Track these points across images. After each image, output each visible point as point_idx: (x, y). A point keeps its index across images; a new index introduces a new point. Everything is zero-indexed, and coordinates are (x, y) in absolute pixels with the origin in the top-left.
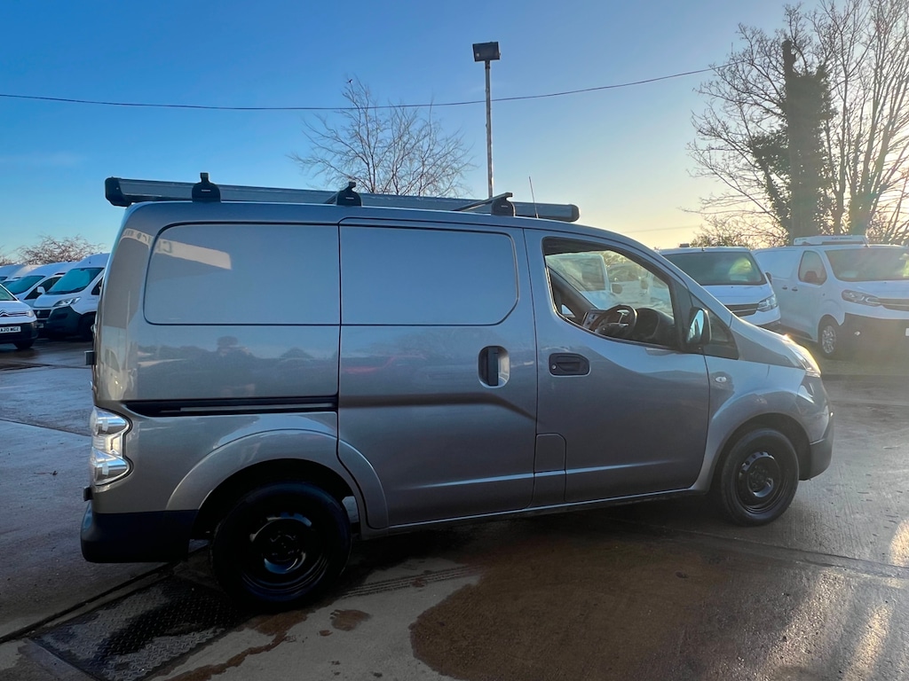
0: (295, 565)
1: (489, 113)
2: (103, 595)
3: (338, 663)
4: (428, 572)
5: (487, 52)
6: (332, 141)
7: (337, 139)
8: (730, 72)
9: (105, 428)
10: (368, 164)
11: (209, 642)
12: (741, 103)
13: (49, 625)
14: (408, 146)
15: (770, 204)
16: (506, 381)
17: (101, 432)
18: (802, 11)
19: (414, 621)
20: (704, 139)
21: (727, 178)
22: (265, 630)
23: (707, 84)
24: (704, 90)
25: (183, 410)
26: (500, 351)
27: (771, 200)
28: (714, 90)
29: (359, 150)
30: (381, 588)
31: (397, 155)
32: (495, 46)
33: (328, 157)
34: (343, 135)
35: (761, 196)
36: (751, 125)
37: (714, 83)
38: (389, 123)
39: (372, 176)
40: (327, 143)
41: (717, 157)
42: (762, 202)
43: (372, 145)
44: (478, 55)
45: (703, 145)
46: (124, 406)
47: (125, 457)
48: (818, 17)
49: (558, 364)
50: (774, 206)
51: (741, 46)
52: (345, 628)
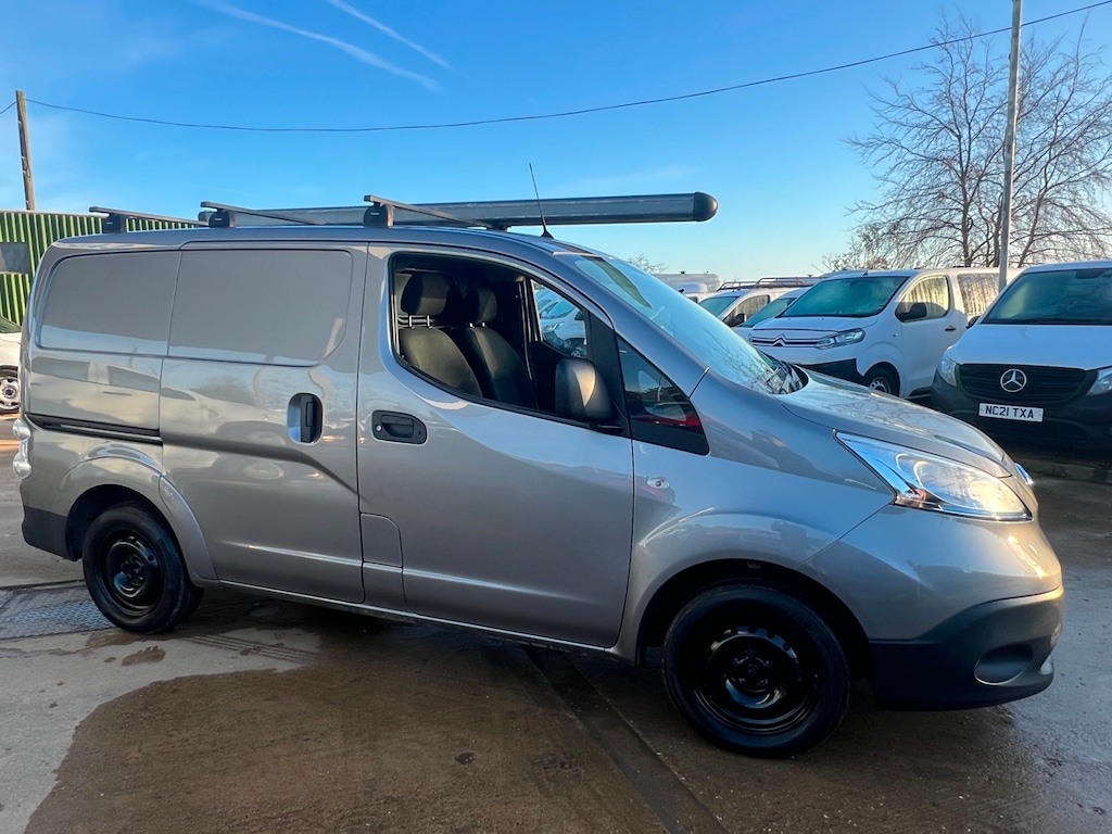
4: (278, 645)
6: (904, 112)
7: (911, 106)
10: (959, 137)
25: (63, 427)
26: (314, 401)
29: (945, 118)
33: (899, 134)
39: (965, 155)
40: (897, 115)
43: (973, 107)
46: (27, 417)
49: (386, 426)
52: (128, 661)
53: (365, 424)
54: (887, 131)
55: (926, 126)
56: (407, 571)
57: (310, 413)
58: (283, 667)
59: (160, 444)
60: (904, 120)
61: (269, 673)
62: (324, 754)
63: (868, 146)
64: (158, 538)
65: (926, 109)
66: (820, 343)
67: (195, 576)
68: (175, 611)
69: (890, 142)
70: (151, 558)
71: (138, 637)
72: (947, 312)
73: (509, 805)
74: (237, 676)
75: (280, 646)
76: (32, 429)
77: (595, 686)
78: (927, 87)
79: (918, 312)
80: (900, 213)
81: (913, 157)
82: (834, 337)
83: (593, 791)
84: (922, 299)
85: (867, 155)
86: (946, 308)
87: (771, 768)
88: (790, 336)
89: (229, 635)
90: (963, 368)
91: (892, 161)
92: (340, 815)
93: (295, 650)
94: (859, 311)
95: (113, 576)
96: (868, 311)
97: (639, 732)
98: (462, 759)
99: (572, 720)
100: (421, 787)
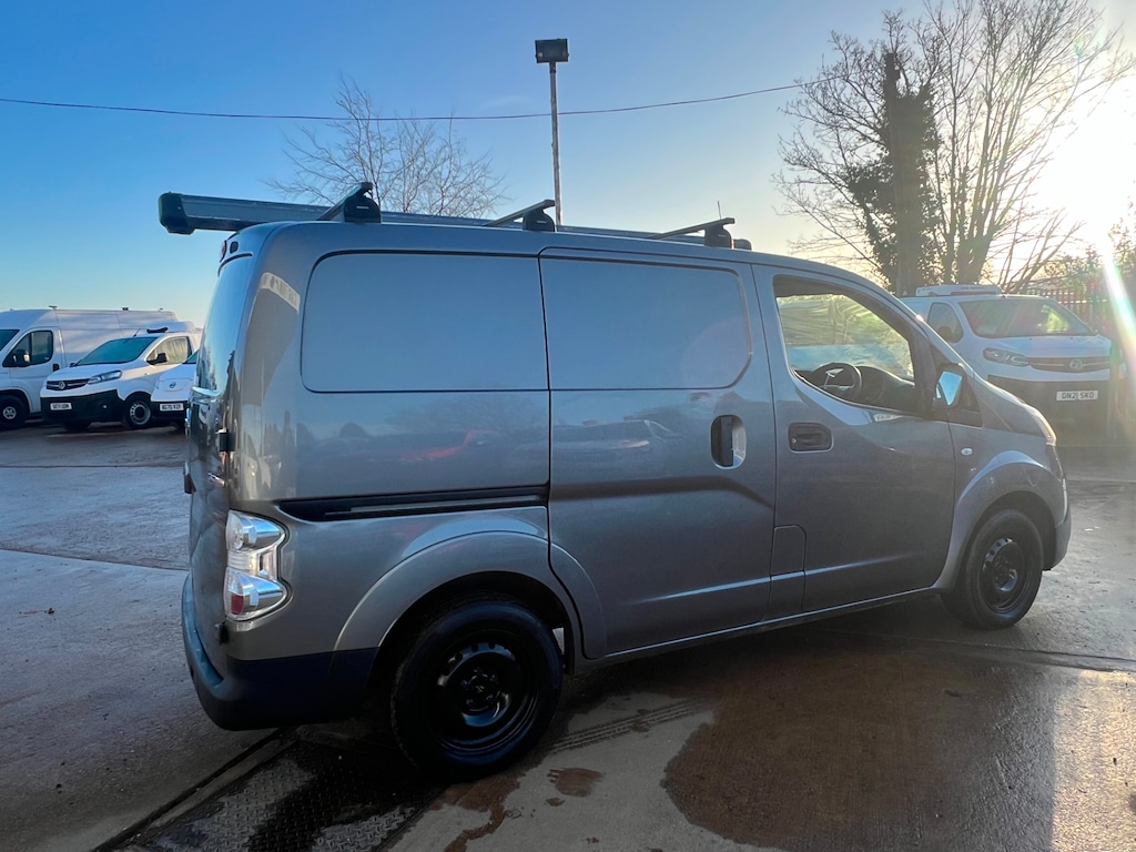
0: (498, 713)
1: (555, 129)
2: (216, 775)
3: (595, 840)
4: (642, 712)
5: (552, 51)
6: (323, 164)
8: (820, 91)
9: (252, 540)
11: (403, 827)
12: (835, 126)
13: (157, 823)
14: (423, 172)
15: (870, 248)
16: (743, 459)
17: (247, 545)
18: (904, 19)
19: (663, 776)
20: (793, 169)
21: (821, 219)
22: (471, 805)
23: (795, 103)
24: (791, 110)
25: (355, 510)
26: (734, 421)
27: (872, 244)
28: (803, 111)
30: (592, 737)
31: (408, 183)
32: (562, 44)
33: (319, 184)
34: (338, 155)
35: (860, 239)
36: (847, 154)
37: (803, 102)
38: (397, 142)
41: (808, 191)
42: (861, 246)
44: (541, 55)
45: (790, 176)
46: (277, 508)
47: (281, 580)
48: (923, 26)
49: (799, 436)
50: (875, 251)
51: (835, 58)
56: (807, 573)
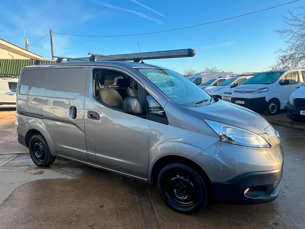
25: (24, 114)
26: (75, 108)
47: (18, 122)
52: (34, 174)
53: (86, 115)
54: (289, 28)
55: (301, 25)
56: (97, 154)
57: (74, 111)
58: (69, 178)
59: (43, 119)
60: (294, 24)
61: (66, 179)
62: (67, 202)
63: (282, 32)
64: (43, 143)
65: (302, 20)
66: (254, 92)
67: (52, 153)
68: (48, 162)
69: (290, 31)
70: (42, 148)
71: (40, 168)
72: (297, 82)
73: (106, 220)
74: (57, 179)
75: (72, 172)
76: (18, 114)
77: (147, 189)
78: (302, 13)
79: (287, 82)
80: (293, 52)
81: (297, 35)
82: (258, 90)
83: (131, 219)
84: (289, 78)
85: (282, 35)
86: (297, 81)
87: (185, 217)
88: (246, 90)
89: (61, 169)
90: (296, 100)
91: (291, 36)
92: (62, 218)
93: (75, 174)
94: (268, 82)
95: (35, 152)
96: (270, 82)
97: (152, 203)
98: (101, 207)
99: (136, 198)
100: (86, 213)
